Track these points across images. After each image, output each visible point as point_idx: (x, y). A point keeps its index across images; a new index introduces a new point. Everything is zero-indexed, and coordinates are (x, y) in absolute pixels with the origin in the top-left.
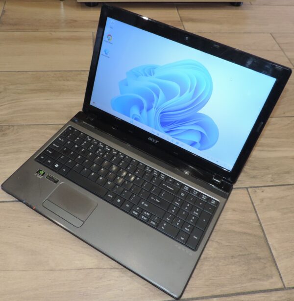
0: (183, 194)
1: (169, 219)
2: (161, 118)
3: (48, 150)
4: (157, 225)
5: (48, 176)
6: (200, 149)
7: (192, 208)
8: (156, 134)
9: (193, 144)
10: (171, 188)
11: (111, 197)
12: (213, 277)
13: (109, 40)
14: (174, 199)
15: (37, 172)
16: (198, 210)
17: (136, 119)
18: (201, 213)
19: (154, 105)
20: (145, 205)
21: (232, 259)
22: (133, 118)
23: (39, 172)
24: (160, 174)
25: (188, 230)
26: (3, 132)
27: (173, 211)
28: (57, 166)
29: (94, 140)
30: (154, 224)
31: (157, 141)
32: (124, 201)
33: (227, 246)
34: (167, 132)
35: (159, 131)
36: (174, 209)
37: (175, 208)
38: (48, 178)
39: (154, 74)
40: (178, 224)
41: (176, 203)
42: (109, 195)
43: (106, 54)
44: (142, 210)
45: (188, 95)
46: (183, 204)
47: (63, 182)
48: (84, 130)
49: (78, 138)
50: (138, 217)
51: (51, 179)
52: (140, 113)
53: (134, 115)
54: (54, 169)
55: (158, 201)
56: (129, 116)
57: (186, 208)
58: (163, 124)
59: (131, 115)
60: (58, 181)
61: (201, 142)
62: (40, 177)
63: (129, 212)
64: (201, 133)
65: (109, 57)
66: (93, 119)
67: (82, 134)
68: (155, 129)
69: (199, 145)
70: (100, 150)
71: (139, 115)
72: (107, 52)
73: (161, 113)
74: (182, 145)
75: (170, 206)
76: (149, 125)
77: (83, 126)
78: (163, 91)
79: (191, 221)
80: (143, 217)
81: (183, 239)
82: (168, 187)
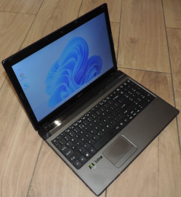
0: (122, 93)
1: (137, 103)
2: (76, 81)
3: (72, 159)
5: (95, 162)
6: (99, 73)
8: (79, 91)
9: (95, 75)
13: (22, 78)
14: (124, 97)
17: (66, 97)
18: (135, 88)
19: (69, 80)
20: (126, 112)
21: (156, 87)
22: (64, 98)
24: (106, 99)
25: (144, 97)
27: (132, 100)
28: (87, 155)
30: (139, 110)
31: (82, 93)
32: (122, 122)
35: (79, 88)
37: (130, 99)
39: (58, 66)
41: (127, 97)
42: (117, 128)
43: (26, 86)
45: (79, 57)
52: (66, 92)
54: (90, 157)
55: (125, 105)
56: (61, 100)
60: (101, 156)
63: (130, 121)
64: (95, 66)
65: (30, 86)
67: (62, 134)
68: (77, 89)
69: (97, 72)
71: (66, 93)
72: (26, 85)
73: (75, 79)
76: (73, 91)
78: (68, 69)
80: (134, 115)
81: (149, 101)
82: (116, 98)
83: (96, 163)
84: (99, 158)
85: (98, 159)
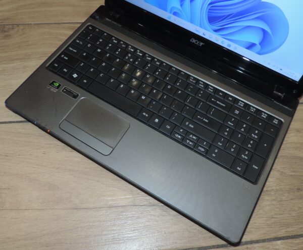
0: (237, 112)
1: (221, 144)
2: (210, 11)
3: (63, 56)
4: (207, 152)
5: (65, 89)
6: (260, 54)
7: (249, 130)
9: (251, 46)
10: (221, 104)
11: (147, 115)
12: (276, 214)
14: (227, 118)
15: (50, 85)
16: (257, 132)
17: (175, 14)
18: (261, 136)
20: (190, 125)
21: (298, 192)
22: (170, 13)
23: (52, 84)
24: (206, 86)
25: (246, 158)
26: (6, 34)
27: (226, 133)
28: (75, 76)
29: (122, 43)
30: (203, 150)
31: (202, 44)
32: (163, 122)
33: (291, 175)
34: (216, 31)
35: (205, 29)
36: (226, 131)
37: (228, 130)
38: (65, 92)
40: (232, 150)
41: (229, 123)
42: (144, 114)
44: (187, 133)
46: (238, 124)
47: (83, 96)
48: (107, 30)
49: (101, 40)
50: (182, 142)
51: (69, 92)
52: (181, 5)
53: (172, 8)
54: (72, 80)
55: (207, 121)
56: (165, 9)
57: (243, 130)
58: (212, 19)
59: (169, 9)
60: (78, 95)
61: (262, 43)
62: (55, 91)
63: (170, 135)
64: (264, 31)
66: (118, 16)
67: (105, 34)
68: (201, 26)
69: (258, 47)
70: (130, 55)
73: (210, 4)
74: (236, 48)
75: (222, 128)
76: (192, 21)
77: (107, 24)
79: (249, 146)
80: (188, 141)
81: (240, 169)
82: (218, 102)
83: (63, 91)
84: (72, 93)
85: (70, 92)
